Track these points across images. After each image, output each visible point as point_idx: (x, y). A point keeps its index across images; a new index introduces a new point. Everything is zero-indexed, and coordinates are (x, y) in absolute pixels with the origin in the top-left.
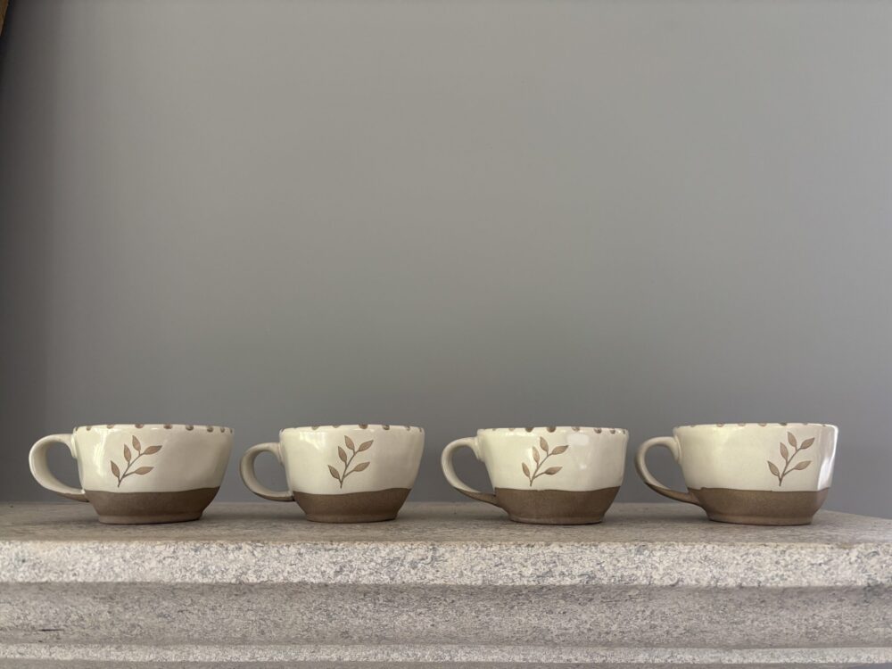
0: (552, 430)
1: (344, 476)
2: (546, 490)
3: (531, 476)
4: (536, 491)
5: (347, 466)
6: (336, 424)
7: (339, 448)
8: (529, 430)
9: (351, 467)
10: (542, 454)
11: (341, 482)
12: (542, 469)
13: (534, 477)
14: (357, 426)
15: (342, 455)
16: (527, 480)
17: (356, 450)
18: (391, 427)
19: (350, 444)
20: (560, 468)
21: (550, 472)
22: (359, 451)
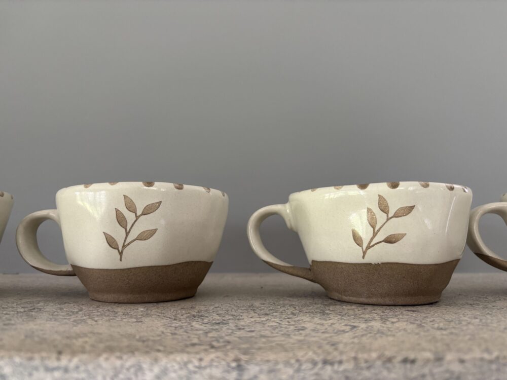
0: (394, 186)
1: (124, 246)
2: (383, 264)
3: (365, 246)
4: (370, 264)
5: (127, 234)
6: (113, 181)
7: (117, 210)
8: (363, 186)
9: (134, 234)
10: (381, 217)
11: (121, 253)
12: (381, 236)
13: (369, 247)
14: (141, 183)
15: (121, 219)
16: (359, 251)
17: (139, 213)
18: (185, 186)
19: (131, 207)
20: (403, 235)
21: (390, 240)
22: (143, 214)
